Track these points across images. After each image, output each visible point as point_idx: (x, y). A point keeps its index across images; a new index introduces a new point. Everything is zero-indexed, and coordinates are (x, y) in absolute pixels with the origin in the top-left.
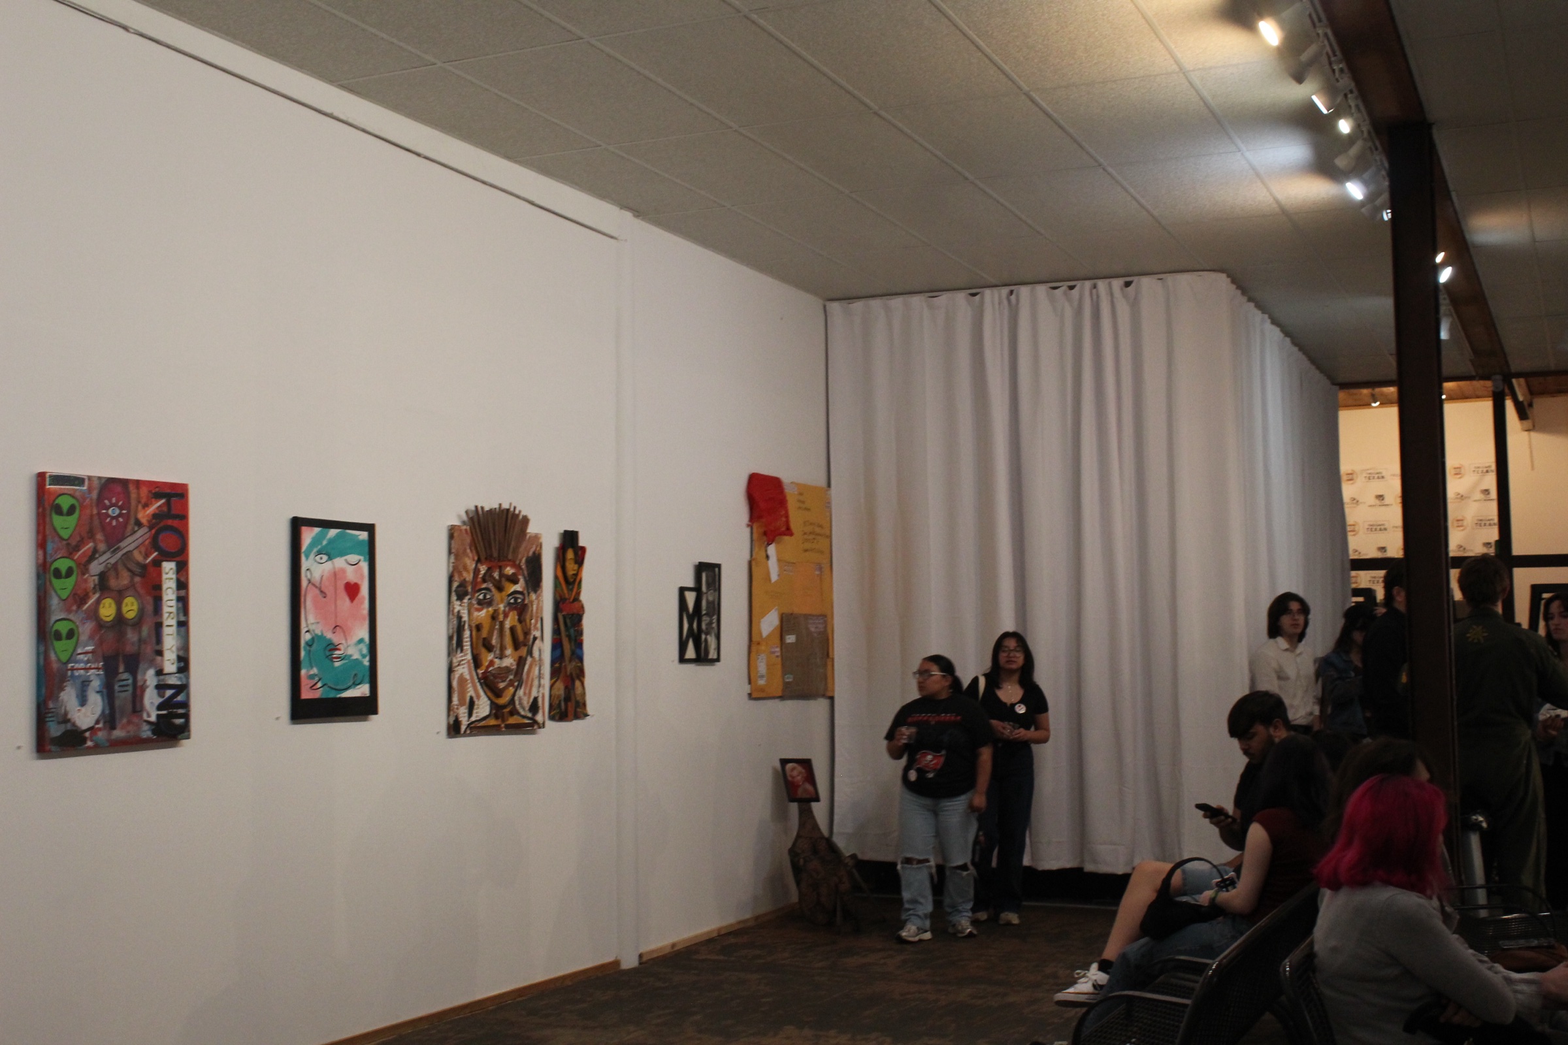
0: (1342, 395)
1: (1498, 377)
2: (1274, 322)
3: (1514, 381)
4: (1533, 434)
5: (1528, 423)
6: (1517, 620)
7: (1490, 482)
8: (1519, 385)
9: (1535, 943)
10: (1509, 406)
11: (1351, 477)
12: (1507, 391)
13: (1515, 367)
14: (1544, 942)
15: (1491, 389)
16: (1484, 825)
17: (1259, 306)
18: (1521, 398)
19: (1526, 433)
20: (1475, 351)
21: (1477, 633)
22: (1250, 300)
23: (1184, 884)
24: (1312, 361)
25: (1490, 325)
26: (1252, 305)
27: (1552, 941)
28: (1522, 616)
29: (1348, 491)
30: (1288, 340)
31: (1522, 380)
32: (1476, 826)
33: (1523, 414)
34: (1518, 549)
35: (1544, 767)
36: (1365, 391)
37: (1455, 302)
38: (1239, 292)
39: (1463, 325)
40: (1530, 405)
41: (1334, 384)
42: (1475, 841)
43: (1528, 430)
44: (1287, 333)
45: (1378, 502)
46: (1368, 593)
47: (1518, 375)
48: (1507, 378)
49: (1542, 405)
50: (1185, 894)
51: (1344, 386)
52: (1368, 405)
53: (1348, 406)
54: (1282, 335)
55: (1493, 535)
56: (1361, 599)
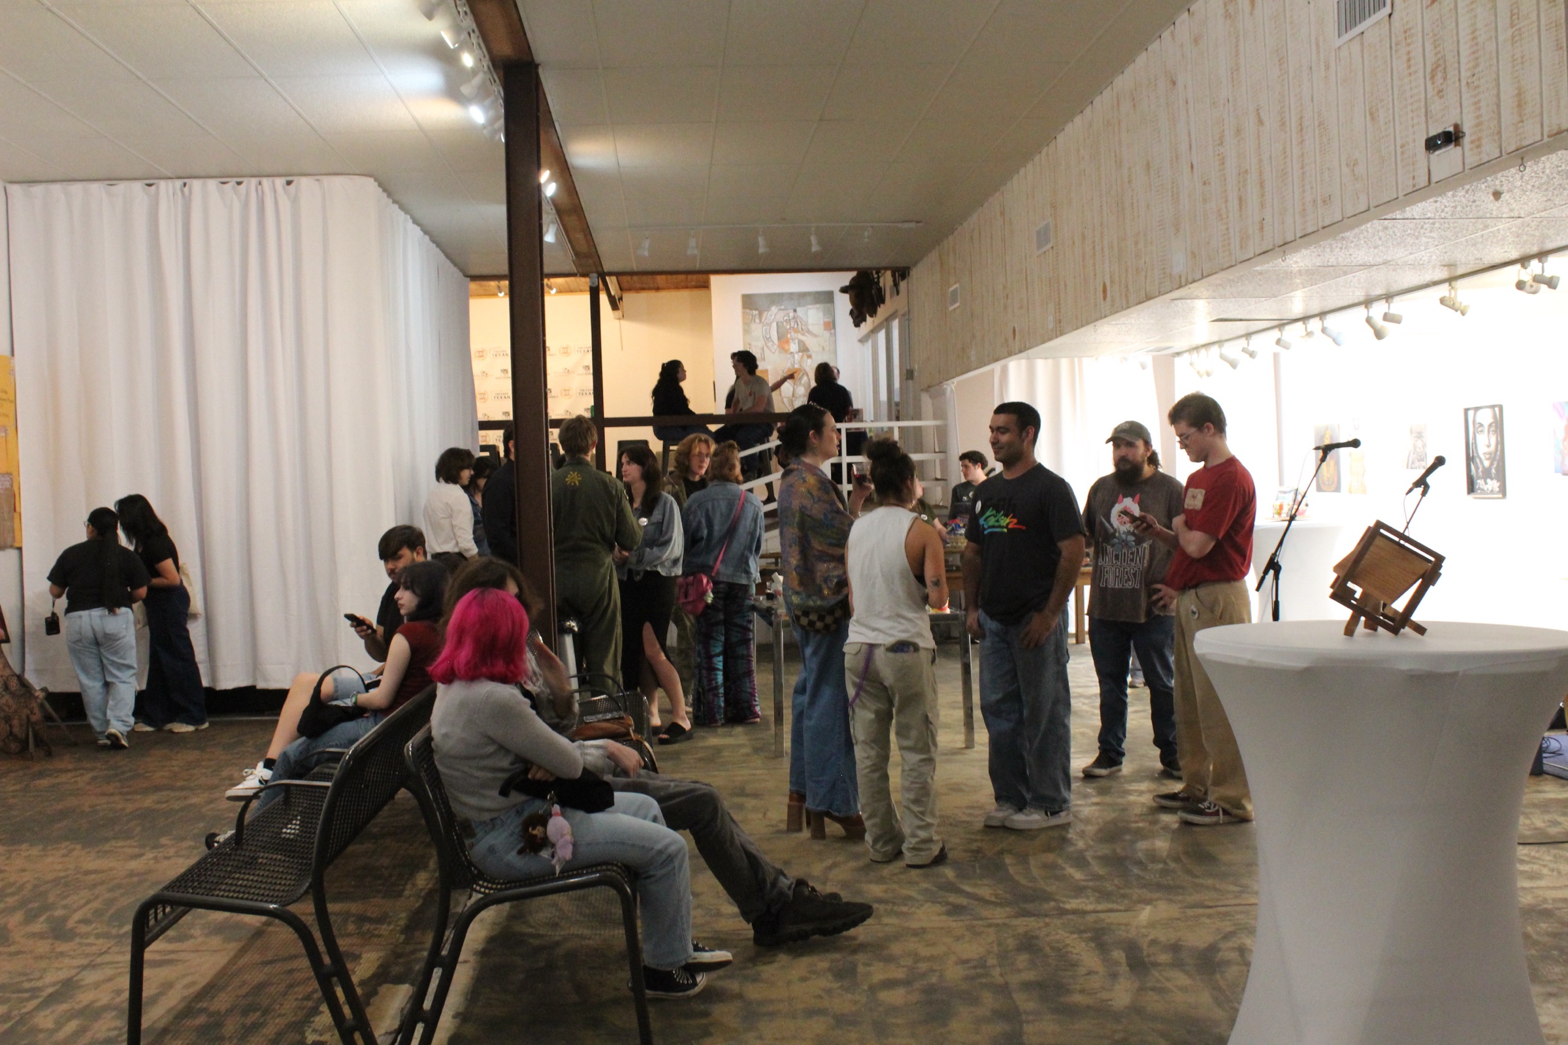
0: (473, 286)
1: (595, 275)
2: (415, 222)
3: (607, 278)
4: (623, 322)
5: (618, 313)
6: (608, 469)
7: (588, 360)
8: (612, 282)
9: (609, 716)
10: (604, 299)
11: (481, 354)
12: (601, 286)
13: (607, 267)
14: (616, 714)
15: (589, 284)
16: (576, 629)
17: (402, 207)
18: (613, 293)
19: (617, 321)
20: (577, 254)
21: (573, 478)
22: (395, 202)
23: (336, 691)
24: (448, 256)
25: (587, 232)
26: (396, 206)
27: (622, 714)
28: (611, 465)
29: (477, 366)
30: (427, 237)
31: (614, 278)
32: (570, 630)
33: (615, 304)
34: (608, 413)
35: (621, 582)
36: (493, 284)
37: (560, 212)
38: (385, 195)
39: (566, 230)
40: (621, 299)
41: (466, 276)
42: (569, 641)
43: (619, 319)
44: (426, 232)
45: (502, 375)
46: (492, 449)
47: (610, 274)
48: (602, 275)
49: (629, 298)
50: (336, 699)
51: (475, 278)
52: (495, 295)
53: (479, 295)
54: (422, 233)
55: (590, 401)
56: (487, 454)
